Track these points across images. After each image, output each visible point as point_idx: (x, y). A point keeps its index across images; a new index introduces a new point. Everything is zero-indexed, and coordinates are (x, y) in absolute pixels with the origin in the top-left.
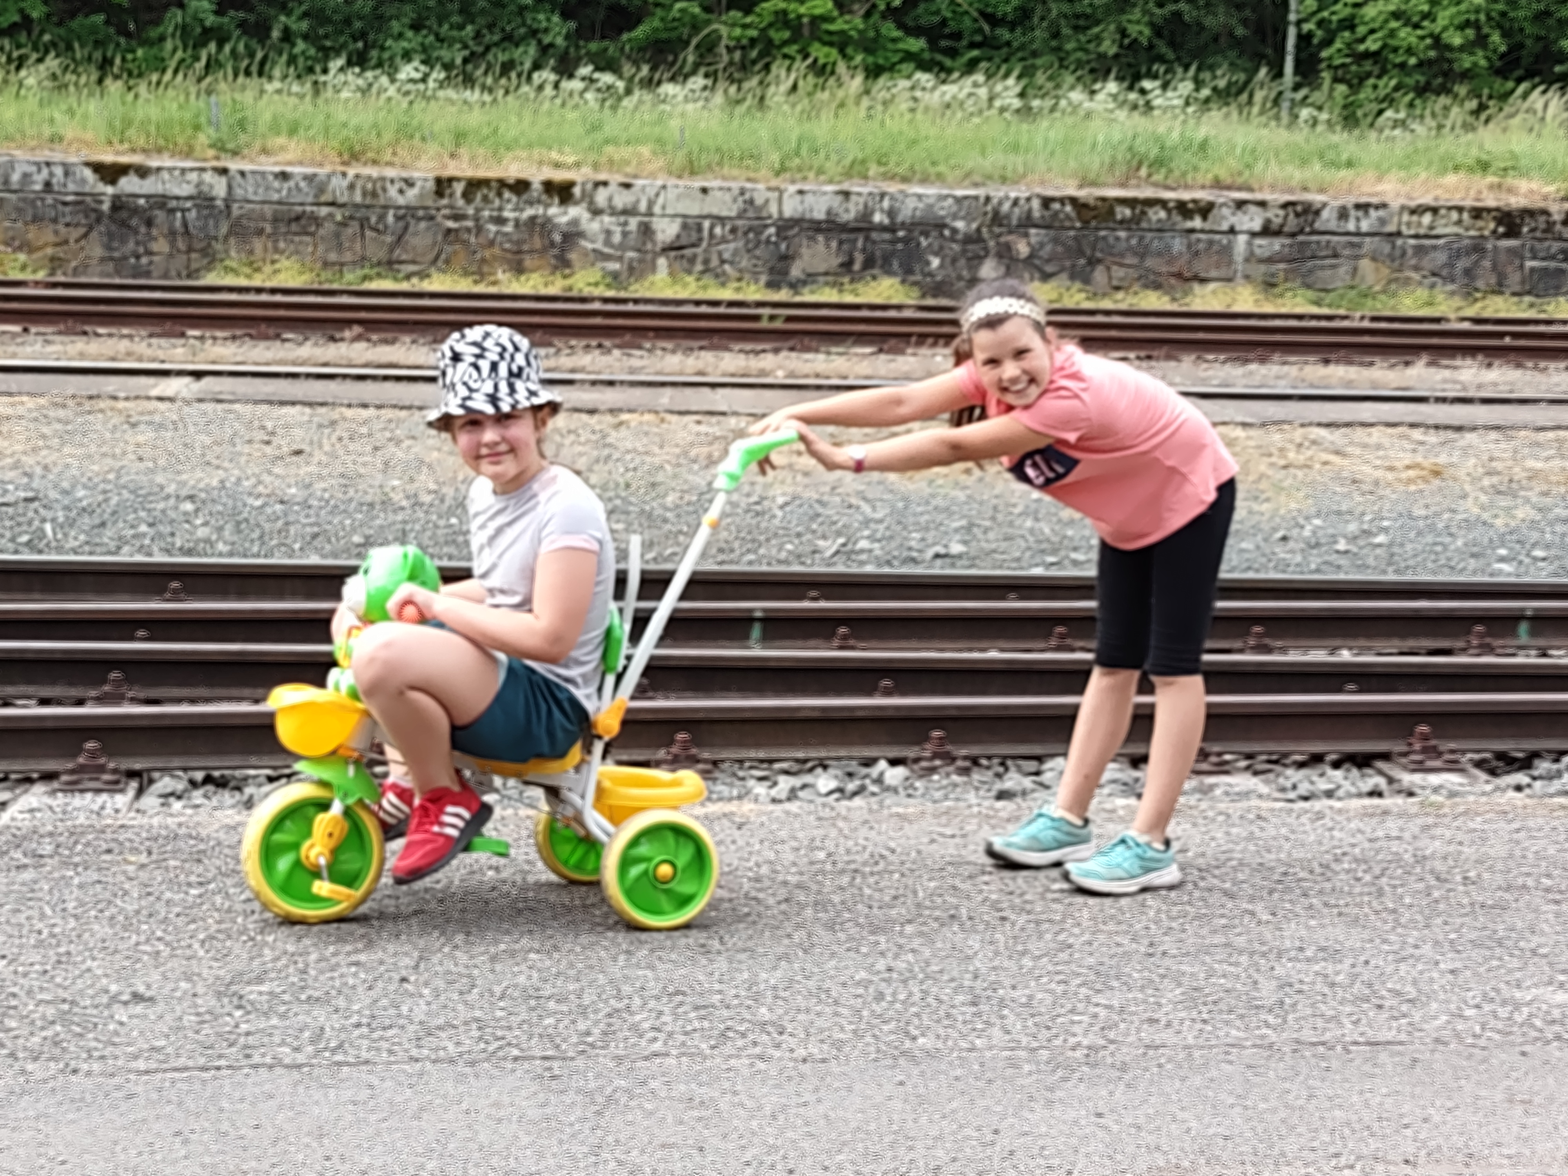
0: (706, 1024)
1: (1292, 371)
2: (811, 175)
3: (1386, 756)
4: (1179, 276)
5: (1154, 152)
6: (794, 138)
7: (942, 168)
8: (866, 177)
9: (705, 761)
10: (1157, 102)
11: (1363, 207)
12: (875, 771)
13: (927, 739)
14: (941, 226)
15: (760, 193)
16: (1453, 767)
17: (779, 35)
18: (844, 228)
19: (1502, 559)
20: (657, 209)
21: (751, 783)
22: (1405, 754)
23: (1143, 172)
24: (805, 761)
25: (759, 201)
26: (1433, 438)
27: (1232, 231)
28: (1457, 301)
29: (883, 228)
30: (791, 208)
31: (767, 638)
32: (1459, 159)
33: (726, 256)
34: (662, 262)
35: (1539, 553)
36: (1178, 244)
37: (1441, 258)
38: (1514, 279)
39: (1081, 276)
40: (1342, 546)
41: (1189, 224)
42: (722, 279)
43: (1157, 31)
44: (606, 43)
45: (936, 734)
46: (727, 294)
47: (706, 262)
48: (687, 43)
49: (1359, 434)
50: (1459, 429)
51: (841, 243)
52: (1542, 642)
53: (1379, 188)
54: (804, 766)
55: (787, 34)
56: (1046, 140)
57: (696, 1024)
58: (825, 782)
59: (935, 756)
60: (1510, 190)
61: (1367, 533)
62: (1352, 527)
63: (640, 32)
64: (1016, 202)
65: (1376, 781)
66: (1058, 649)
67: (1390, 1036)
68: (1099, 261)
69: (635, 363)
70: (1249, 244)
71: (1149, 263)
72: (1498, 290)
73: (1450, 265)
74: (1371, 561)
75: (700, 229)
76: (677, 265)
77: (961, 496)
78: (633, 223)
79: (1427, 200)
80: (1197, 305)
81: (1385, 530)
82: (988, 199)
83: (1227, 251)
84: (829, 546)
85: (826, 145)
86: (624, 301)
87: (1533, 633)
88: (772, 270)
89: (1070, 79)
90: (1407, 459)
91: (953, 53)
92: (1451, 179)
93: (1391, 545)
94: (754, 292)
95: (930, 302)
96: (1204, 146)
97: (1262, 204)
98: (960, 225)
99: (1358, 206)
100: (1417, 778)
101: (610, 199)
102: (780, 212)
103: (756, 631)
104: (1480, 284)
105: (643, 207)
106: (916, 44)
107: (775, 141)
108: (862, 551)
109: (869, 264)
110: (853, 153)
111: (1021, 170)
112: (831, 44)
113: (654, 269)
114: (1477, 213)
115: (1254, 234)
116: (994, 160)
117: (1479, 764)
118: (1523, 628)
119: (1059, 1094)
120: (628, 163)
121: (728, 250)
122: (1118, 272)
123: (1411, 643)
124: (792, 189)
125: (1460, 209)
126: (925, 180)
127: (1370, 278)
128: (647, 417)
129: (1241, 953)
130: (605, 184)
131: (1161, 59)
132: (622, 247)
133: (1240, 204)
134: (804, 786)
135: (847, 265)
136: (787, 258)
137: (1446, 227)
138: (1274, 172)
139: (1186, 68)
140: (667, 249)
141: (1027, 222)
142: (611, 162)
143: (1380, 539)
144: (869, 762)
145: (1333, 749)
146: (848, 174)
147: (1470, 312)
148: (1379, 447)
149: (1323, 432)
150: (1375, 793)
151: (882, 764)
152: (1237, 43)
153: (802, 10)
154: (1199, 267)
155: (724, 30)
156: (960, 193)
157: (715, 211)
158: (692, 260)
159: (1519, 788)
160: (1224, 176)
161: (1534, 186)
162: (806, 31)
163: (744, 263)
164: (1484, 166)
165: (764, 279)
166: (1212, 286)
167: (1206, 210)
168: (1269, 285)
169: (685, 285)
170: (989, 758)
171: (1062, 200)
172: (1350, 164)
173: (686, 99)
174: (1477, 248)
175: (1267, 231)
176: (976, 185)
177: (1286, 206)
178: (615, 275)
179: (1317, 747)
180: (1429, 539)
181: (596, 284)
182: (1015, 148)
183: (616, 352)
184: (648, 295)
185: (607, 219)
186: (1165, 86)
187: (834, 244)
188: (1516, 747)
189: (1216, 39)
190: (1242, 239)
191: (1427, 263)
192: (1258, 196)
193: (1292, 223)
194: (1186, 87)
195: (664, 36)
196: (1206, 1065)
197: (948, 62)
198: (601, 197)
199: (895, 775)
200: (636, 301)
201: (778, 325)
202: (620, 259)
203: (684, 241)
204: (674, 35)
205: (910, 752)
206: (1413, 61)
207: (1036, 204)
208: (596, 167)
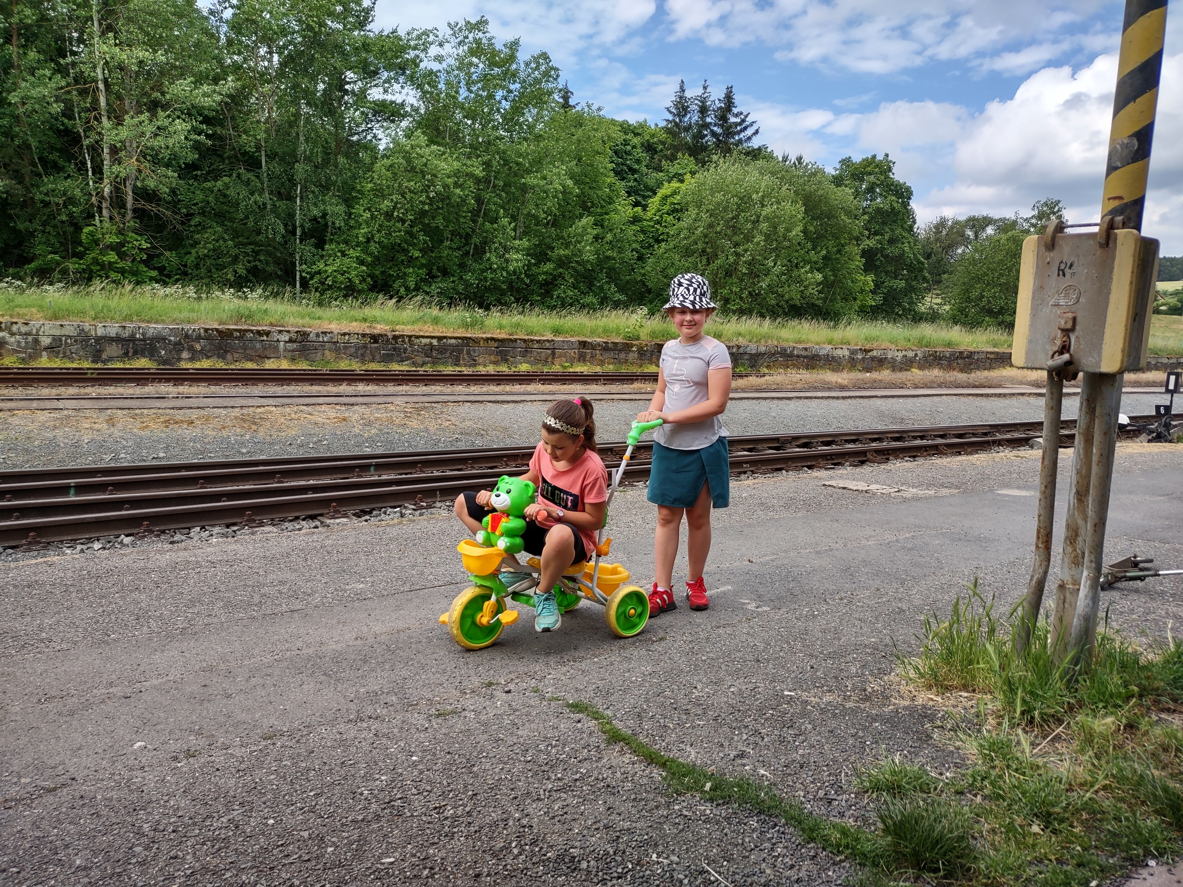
0: (15, 643)
1: (299, 388)
2: (109, 320)
3: (321, 515)
4: (259, 356)
5: (247, 313)
6: (101, 305)
7: (164, 318)
8: (132, 321)
9: (44, 543)
10: (249, 296)
11: (324, 333)
12: (119, 540)
13: (142, 525)
14: (164, 339)
15: (87, 326)
16: (345, 516)
17: (95, 268)
18: (124, 340)
19: (367, 447)
20: (41, 333)
21: (65, 549)
22: (328, 514)
23: (243, 320)
24: (91, 538)
25: (86, 330)
26: (343, 408)
27: (278, 341)
28: (359, 365)
29: (141, 340)
30: (100, 332)
31: (77, 494)
32: (357, 317)
33: (73, 351)
34: (44, 353)
35: (379, 444)
36: (258, 345)
37: (353, 350)
38: (378, 357)
39: (222, 357)
40: (311, 446)
41: (262, 338)
42: (72, 360)
43: (249, 271)
44: (18, 269)
45: (145, 523)
46: (75, 365)
47: (64, 353)
48: (55, 270)
49: (318, 408)
50: (352, 405)
51: (123, 345)
52: (379, 473)
53: (330, 326)
54: (90, 540)
55: (99, 268)
56: (205, 308)
57: (11, 644)
58: (97, 546)
59: (145, 531)
60: (374, 328)
61: (321, 441)
62: (315, 439)
63: (33, 265)
64: (194, 330)
65: (318, 523)
66: (201, 488)
67: (299, 607)
68: (229, 351)
69: (30, 392)
70: (284, 345)
71: (248, 352)
72: (373, 360)
73: (356, 352)
74: (322, 450)
75: (61, 340)
76: (51, 355)
77: (164, 435)
78: (30, 338)
79: (346, 331)
80: (267, 367)
81: (327, 439)
82: (183, 329)
83: (276, 348)
84: (107, 458)
85: (115, 309)
86: (28, 369)
87: (376, 470)
88: (94, 356)
89: (215, 287)
90: (334, 415)
91: (169, 277)
92: (354, 324)
93: (329, 444)
94: (86, 365)
95: (162, 367)
96: (266, 311)
97: (288, 332)
98: (172, 338)
99: (322, 333)
100: (332, 521)
101: (19, 329)
102: (96, 334)
103: (72, 491)
104: (367, 359)
105: (34, 331)
106: (154, 273)
107: (92, 307)
108: (122, 458)
109: (135, 353)
110: (126, 311)
111: (195, 318)
112: (118, 272)
113: (41, 357)
114: (364, 335)
115: (286, 342)
116: (184, 315)
117: (354, 515)
118: (372, 468)
119: (167, 647)
120: (26, 315)
121: (74, 348)
122: (236, 355)
123: (335, 476)
124: (100, 325)
125: (358, 334)
126: (157, 322)
127: (329, 358)
128: (26, 412)
129: (249, 587)
130: (16, 323)
131: (251, 282)
132: (26, 348)
133: (280, 332)
134: (88, 548)
135: (126, 354)
136: (100, 351)
137: (354, 340)
138: (292, 320)
139: (260, 285)
140: (46, 349)
141: (199, 338)
142: (18, 314)
143: (325, 442)
144: (118, 536)
145: (303, 514)
146: (124, 320)
147: (364, 368)
148: (324, 412)
149: (304, 407)
150: (316, 527)
151: (123, 536)
152: (278, 276)
153: (104, 259)
154: (267, 353)
155: (71, 266)
156: (171, 327)
157: (67, 334)
158: (58, 353)
159: (366, 521)
160: (273, 321)
161: (382, 326)
162: (107, 267)
163: (81, 353)
164: (365, 320)
165: (90, 359)
166: (272, 360)
167: (268, 334)
168: (293, 359)
169: (55, 362)
170: (169, 530)
171: (212, 330)
172: (319, 318)
173: (54, 291)
174: (365, 347)
175: (291, 341)
176: (178, 324)
177: (297, 332)
178: (23, 359)
179: (297, 514)
180: (342, 441)
181: (14, 363)
182: (193, 310)
183: (20, 388)
184: (39, 366)
185: (17, 337)
186: (252, 291)
187: (120, 346)
188: (366, 508)
189: (271, 275)
190: (282, 344)
191: (348, 352)
192: (287, 329)
193: (300, 338)
194: (260, 291)
195: (45, 267)
196: (228, 628)
197: (167, 280)
198: (15, 328)
199: (127, 540)
200: (32, 369)
201: (94, 376)
202: (25, 352)
203: (54, 345)
204: (48, 266)
205: (135, 531)
206: (343, 286)
207: (202, 331)
208: (11, 316)
